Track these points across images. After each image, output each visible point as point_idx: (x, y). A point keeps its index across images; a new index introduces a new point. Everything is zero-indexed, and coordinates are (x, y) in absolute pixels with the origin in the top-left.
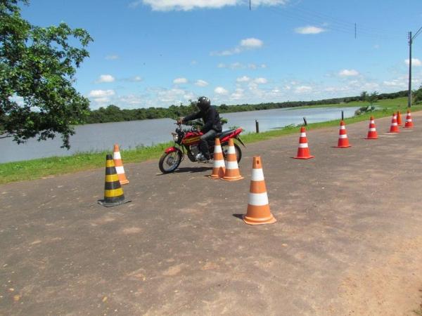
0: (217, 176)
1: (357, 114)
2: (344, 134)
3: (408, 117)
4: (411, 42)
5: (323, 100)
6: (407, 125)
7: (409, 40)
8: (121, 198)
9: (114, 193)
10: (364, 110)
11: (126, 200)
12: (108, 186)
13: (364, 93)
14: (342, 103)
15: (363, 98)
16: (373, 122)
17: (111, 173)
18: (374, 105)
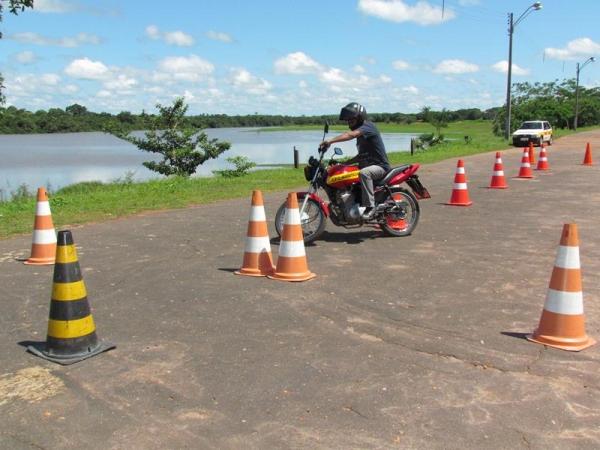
2: (463, 182)
3: (542, 155)
4: (511, 30)
6: (540, 166)
7: (509, 27)
8: (92, 338)
9: (76, 328)
10: (427, 139)
11: (101, 345)
12: (60, 310)
13: (427, 109)
15: (425, 117)
16: (500, 161)
17: (68, 279)
18: (444, 131)
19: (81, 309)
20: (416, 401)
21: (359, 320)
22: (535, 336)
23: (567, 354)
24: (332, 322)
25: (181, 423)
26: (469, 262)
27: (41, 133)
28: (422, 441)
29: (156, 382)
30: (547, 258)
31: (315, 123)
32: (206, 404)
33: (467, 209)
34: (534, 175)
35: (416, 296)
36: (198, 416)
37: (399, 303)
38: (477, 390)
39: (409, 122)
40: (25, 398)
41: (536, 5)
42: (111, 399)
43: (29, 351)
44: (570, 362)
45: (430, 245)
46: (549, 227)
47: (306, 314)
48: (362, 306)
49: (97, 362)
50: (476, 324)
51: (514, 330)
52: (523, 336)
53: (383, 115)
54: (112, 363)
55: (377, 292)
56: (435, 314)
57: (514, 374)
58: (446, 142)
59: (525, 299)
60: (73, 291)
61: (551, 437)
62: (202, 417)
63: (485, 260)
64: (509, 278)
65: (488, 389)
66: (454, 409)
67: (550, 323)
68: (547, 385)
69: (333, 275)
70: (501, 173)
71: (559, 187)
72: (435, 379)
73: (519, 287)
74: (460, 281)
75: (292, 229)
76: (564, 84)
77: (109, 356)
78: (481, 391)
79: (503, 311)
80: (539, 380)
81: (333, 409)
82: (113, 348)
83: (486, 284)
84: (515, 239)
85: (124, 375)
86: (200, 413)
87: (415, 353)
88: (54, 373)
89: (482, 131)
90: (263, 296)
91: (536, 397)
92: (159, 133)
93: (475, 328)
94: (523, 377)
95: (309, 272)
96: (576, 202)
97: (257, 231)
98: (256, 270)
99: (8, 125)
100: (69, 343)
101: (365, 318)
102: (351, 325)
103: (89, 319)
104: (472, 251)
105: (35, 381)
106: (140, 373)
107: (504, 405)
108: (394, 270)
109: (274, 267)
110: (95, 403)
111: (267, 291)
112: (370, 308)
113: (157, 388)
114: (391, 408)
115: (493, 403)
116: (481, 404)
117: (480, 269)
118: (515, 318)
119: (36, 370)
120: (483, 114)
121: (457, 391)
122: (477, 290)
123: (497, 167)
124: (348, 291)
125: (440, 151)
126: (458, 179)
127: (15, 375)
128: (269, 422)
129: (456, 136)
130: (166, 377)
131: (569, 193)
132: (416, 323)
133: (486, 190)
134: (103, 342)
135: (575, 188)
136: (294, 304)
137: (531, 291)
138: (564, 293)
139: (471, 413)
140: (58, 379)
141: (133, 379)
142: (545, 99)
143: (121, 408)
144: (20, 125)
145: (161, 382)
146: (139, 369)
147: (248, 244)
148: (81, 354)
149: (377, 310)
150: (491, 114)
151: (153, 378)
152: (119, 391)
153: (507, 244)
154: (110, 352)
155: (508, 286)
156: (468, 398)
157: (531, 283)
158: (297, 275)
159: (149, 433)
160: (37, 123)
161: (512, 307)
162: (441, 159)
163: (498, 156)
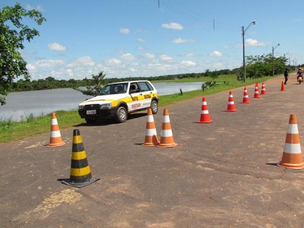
0: (152, 143)
1: (203, 87)
2: (232, 101)
3: (263, 87)
4: (243, 34)
5: (160, 77)
6: (263, 92)
7: (242, 32)
8: (89, 176)
10: (209, 84)
12: (75, 164)
13: (208, 71)
14: (176, 79)
15: (207, 74)
16: (246, 91)
17: (78, 150)
18: (216, 80)
19: (84, 163)
20: (237, 193)
21: (202, 162)
22: (281, 164)
23: (297, 171)
24: (190, 164)
25: (139, 209)
26: (243, 135)
27: (34, 90)
28: (244, 210)
29: (122, 193)
30: (276, 131)
31: (157, 80)
32: (147, 200)
33: (235, 113)
34: (261, 96)
35: (224, 150)
36: (145, 205)
37: (217, 154)
38: (261, 188)
39: (198, 77)
40: (68, 202)
41: (254, 22)
42: (104, 200)
43: (62, 183)
44: (299, 174)
45: (223, 129)
46: (273, 118)
47: (178, 160)
48: (202, 156)
49: (94, 185)
50: (254, 161)
51: (271, 162)
52: (275, 164)
53: (187, 74)
54: (100, 186)
55: (206, 150)
56: (234, 158)
57: (276, 180)
58: (218, 84)
59: (272, 149)
60: (81, 155)
61: (299, 205)
62: (147, 206)
63: (250, 134)
64: (262, 141)
65: (266, 187)
66: (254, 196)
67: (287, 158)
68: (291, 184)
69: (185, 144)
70: (247, 96)
71: (273, 101)
72: (242, 184)
73: (267, 144)
74: (241, 143)
75: (166, 125)
76: (267, 56)
77: (98, 183)
78: (263, 188)
79: (264, 154)
80: (287, 182)
81: (203, 199)
82: (99, 179)
83: (252, 144)
84: (259, 124)
85: (107, 190)
86: (146, 204)
87: (231, 174)
88: (77, 191)
89: (232, 79)
90: (157, 154)
91: (287, 189)
92: (92, 87)
93: (254, 162)
94: (280, 181)
95: (174, 143)
96: (282, 107)
97: (151, 126)
98: (151, 143)
99: (20, 87)
100: (81, 178)
101: (204, 161)
102: (199, 164)
103: (88, 167)
104: (243, 130)
105: (69, 195)
106: (114, 189)
107: (275, 193)
108: (210, 140)
109: (159, 142)
110: (98, 203)
111: (158, 152)
112: (205, 157)
113: (123, 195)
114: (227, 197)
115: (270, 192)
116: (266, 193)
117: (249, 138)
118: (270, 157)
119: (68, 190)
120: (231, 71)
121: (253, 189)
122: (249, 146)
123: (245, 94)
124: (193, 150)
125: (216, 89)
126: (230, 100)
127: (60, 193)
128: (176, 206)
129: (220, 82)
130: (125, 190)
131: (277, 103)
132: (227, 162)
133: (241, 104)
134: (94, 177)
135: (280, 101)
136: (171, 157)
137: (273, 145)
138: (292, 145)
139: (262, 198)
140: (79, 194)
141: (112, 192)
142: (259, 63)
143: (110, 204)
144: (25, 87)
145: (124, 192)
146: (113, 188)
147: (147, 132)
148: (85, 183)
149: (208, 157)
150: (234, 71)
151: (120, 191)
152: (107, 197)
153: (257, 127)
154: (98, 181)
155: (262, 144)
156: (259, 191)
157: (272, 142)
158: (169, 145)
159: (126, 214)
160: (33, 86)
161: (268, 152)
162: (217, 92)
163: (245, 89)
